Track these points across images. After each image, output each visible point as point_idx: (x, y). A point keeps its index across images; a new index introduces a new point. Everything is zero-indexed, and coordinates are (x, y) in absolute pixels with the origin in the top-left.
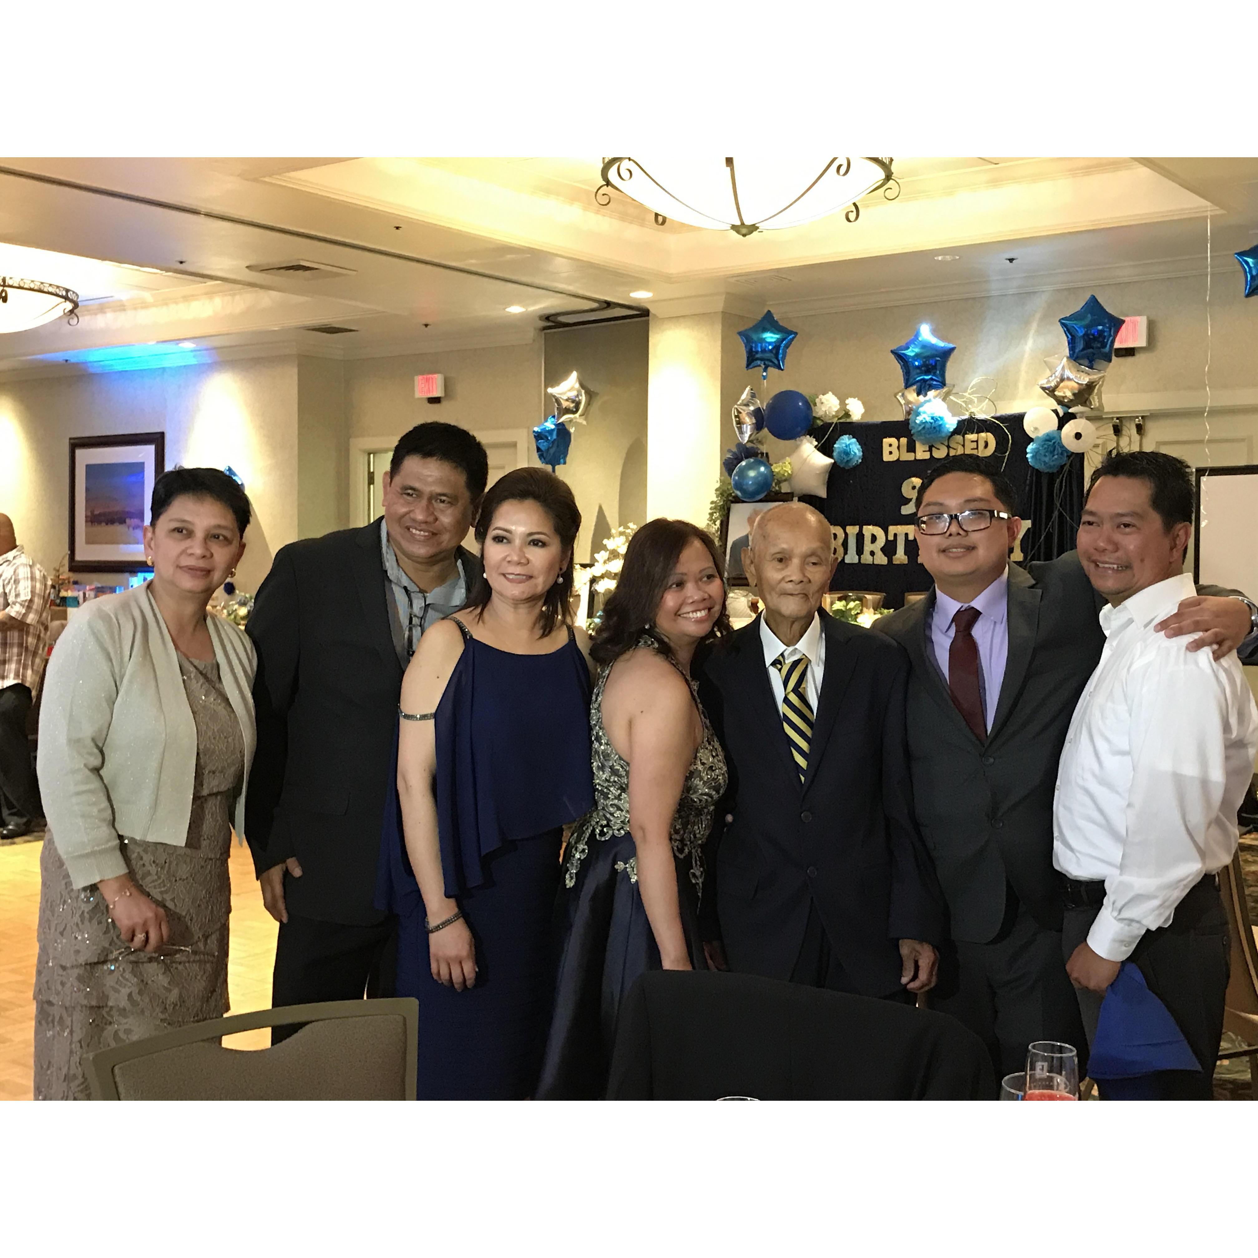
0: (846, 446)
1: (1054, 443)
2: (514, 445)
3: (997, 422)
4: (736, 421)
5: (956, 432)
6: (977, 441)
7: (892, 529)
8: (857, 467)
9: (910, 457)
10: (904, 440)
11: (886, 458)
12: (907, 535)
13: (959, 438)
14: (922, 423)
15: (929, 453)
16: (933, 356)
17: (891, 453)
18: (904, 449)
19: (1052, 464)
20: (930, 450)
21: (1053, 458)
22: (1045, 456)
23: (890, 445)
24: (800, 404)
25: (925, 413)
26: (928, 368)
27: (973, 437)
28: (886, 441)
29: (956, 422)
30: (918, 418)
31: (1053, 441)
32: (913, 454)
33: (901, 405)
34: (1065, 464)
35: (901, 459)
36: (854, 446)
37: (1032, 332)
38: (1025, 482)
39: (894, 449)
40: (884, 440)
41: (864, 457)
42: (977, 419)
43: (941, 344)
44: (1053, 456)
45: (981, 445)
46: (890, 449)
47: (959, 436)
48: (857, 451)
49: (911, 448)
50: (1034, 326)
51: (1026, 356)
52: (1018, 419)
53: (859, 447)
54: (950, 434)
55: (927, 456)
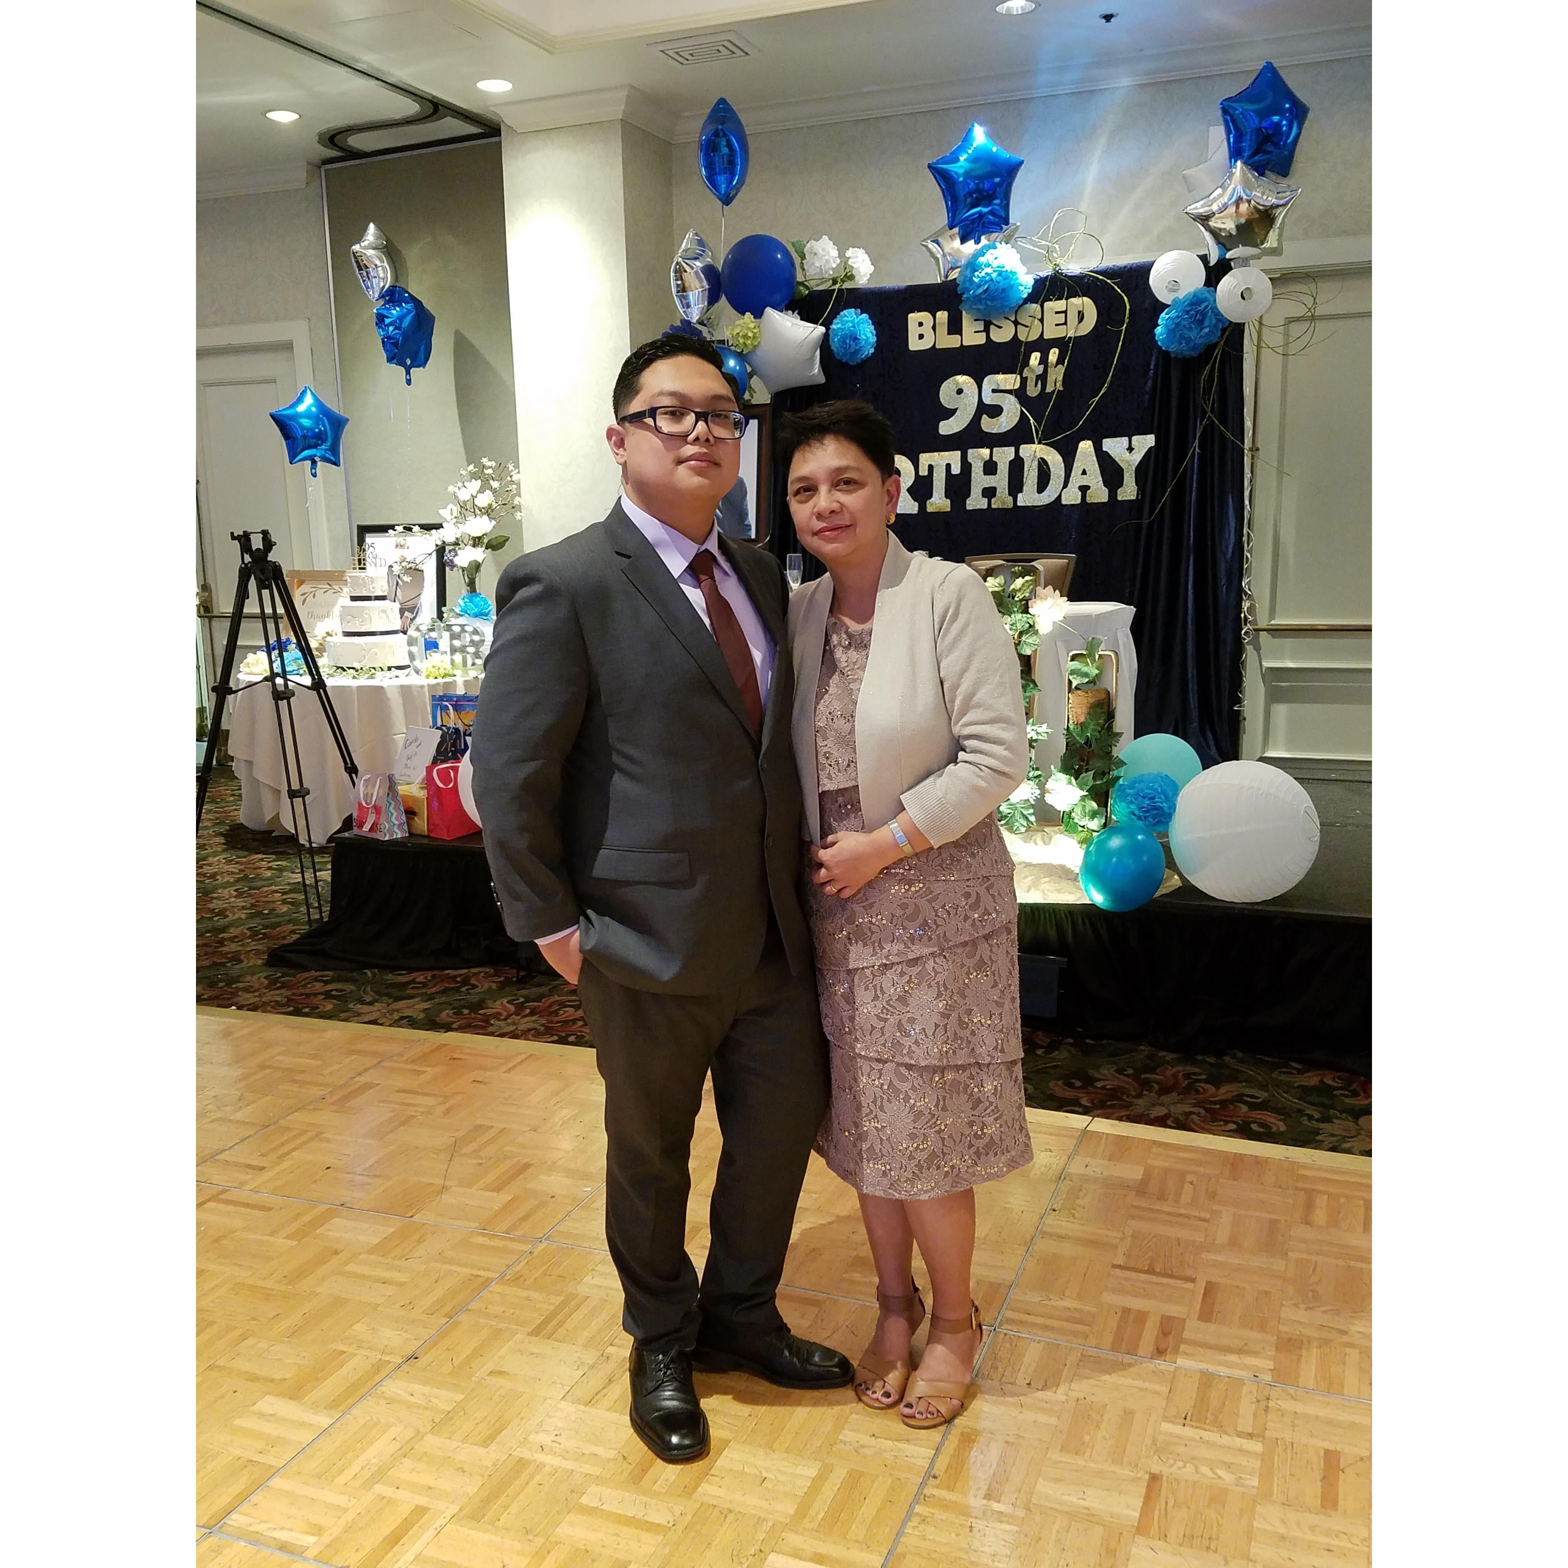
0: (854, 327)
1: (1206, 307)
2: (288, 347)
3: (1101, 277)
4: (678, 285)
5: (1033, 297)
6: (1065, 312)
7: (925, 459)
8: (869, 359)
9: (953, 342)
10: (943, 316)
11: (915, 344)
12: (948, 466)
13: (1035, 307)
14: (983, 281)
15: (984, 334)
16: (990, 176)
17: (921, 337)
18: (943, 329)
19: (1198, 341)
20: (987, 330)
21: (1202, 333)
22: (1190, 329)
23: (921, 324)
24: (779, 256)
25: (988, 265)
26: (983, 196)
27: (1060, 305)
28: (914, 318)
29: (1033, 282)
30: (976, 273)
31: (1203, 306)
32: (959, 337)
33: (937, 260)
34: (1218, 343)
35: (937, 347)
36: (866, 325)
37: (1097, 154)
38: (1146, 374)
39: (927, 330)
40: (910, 315)
41: (879, 346)
42: (1066, 276)
43: (1005, 155)
44: (1201, 330)
45: (1073, 317)
46: (921, 330)
47: (1035, 305)
48: (869, 335)
49: (955, 327)
50: (1102, 142)
51: (1088, 190)
52: (1142, 272)
53: (872, 327)
54: (1021, 302)
55: (981, 339)
